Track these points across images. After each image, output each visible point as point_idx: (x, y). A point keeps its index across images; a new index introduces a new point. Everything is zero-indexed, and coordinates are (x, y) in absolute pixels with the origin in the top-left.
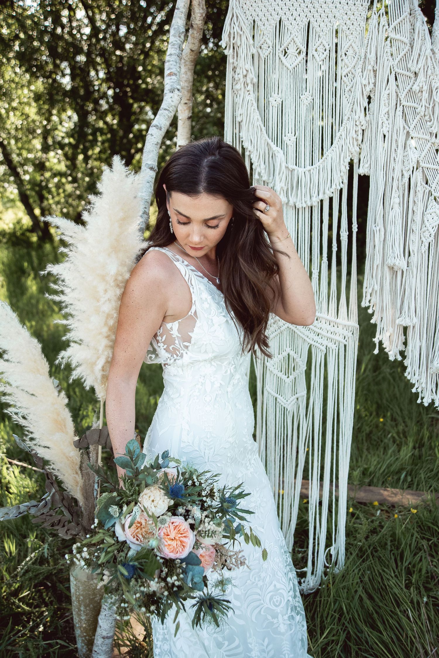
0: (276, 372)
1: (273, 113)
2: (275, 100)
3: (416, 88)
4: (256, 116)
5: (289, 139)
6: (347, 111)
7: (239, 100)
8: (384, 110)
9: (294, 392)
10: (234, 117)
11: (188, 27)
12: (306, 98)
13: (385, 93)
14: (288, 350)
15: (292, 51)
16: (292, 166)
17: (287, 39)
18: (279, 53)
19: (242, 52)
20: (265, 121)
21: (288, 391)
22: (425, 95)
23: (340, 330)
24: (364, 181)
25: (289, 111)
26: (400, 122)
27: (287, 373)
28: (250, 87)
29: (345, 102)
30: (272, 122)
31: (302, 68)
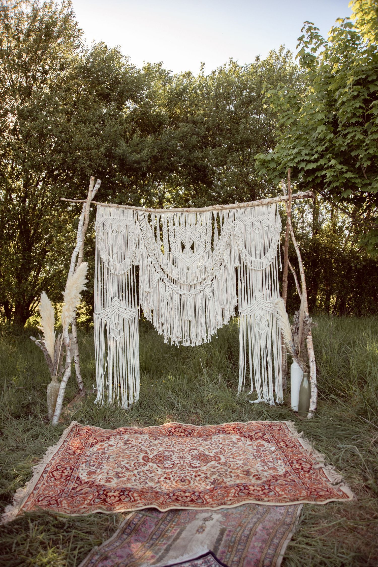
0: (113, 328)
1: (110, 248)
2: (110, 244)
3: (149, 242)
4: (104, 249)
5: (115, 255)
6: (131, 248)
7: (99, 244)
8: (141, 247)
9: (119, 334)
10: (98, 249)
11: (84, 223)
12: (119, 244)
13: (141, 243)
14: (117, 320)
15: (115, 231)
16: (115, 263)
17: (113, 228)
18: (111, 232)
19: (100, 231)
20: (107, 250)
21: (117, 335)
22: (152, 244)
23: (133, 313)
24: (138, 267)
25: (114, 247)
26: (146, 251)
27: (117, 328)
28: (102, 240)
29: (130, 245)
30: (109, 251)
31: (117, 236)
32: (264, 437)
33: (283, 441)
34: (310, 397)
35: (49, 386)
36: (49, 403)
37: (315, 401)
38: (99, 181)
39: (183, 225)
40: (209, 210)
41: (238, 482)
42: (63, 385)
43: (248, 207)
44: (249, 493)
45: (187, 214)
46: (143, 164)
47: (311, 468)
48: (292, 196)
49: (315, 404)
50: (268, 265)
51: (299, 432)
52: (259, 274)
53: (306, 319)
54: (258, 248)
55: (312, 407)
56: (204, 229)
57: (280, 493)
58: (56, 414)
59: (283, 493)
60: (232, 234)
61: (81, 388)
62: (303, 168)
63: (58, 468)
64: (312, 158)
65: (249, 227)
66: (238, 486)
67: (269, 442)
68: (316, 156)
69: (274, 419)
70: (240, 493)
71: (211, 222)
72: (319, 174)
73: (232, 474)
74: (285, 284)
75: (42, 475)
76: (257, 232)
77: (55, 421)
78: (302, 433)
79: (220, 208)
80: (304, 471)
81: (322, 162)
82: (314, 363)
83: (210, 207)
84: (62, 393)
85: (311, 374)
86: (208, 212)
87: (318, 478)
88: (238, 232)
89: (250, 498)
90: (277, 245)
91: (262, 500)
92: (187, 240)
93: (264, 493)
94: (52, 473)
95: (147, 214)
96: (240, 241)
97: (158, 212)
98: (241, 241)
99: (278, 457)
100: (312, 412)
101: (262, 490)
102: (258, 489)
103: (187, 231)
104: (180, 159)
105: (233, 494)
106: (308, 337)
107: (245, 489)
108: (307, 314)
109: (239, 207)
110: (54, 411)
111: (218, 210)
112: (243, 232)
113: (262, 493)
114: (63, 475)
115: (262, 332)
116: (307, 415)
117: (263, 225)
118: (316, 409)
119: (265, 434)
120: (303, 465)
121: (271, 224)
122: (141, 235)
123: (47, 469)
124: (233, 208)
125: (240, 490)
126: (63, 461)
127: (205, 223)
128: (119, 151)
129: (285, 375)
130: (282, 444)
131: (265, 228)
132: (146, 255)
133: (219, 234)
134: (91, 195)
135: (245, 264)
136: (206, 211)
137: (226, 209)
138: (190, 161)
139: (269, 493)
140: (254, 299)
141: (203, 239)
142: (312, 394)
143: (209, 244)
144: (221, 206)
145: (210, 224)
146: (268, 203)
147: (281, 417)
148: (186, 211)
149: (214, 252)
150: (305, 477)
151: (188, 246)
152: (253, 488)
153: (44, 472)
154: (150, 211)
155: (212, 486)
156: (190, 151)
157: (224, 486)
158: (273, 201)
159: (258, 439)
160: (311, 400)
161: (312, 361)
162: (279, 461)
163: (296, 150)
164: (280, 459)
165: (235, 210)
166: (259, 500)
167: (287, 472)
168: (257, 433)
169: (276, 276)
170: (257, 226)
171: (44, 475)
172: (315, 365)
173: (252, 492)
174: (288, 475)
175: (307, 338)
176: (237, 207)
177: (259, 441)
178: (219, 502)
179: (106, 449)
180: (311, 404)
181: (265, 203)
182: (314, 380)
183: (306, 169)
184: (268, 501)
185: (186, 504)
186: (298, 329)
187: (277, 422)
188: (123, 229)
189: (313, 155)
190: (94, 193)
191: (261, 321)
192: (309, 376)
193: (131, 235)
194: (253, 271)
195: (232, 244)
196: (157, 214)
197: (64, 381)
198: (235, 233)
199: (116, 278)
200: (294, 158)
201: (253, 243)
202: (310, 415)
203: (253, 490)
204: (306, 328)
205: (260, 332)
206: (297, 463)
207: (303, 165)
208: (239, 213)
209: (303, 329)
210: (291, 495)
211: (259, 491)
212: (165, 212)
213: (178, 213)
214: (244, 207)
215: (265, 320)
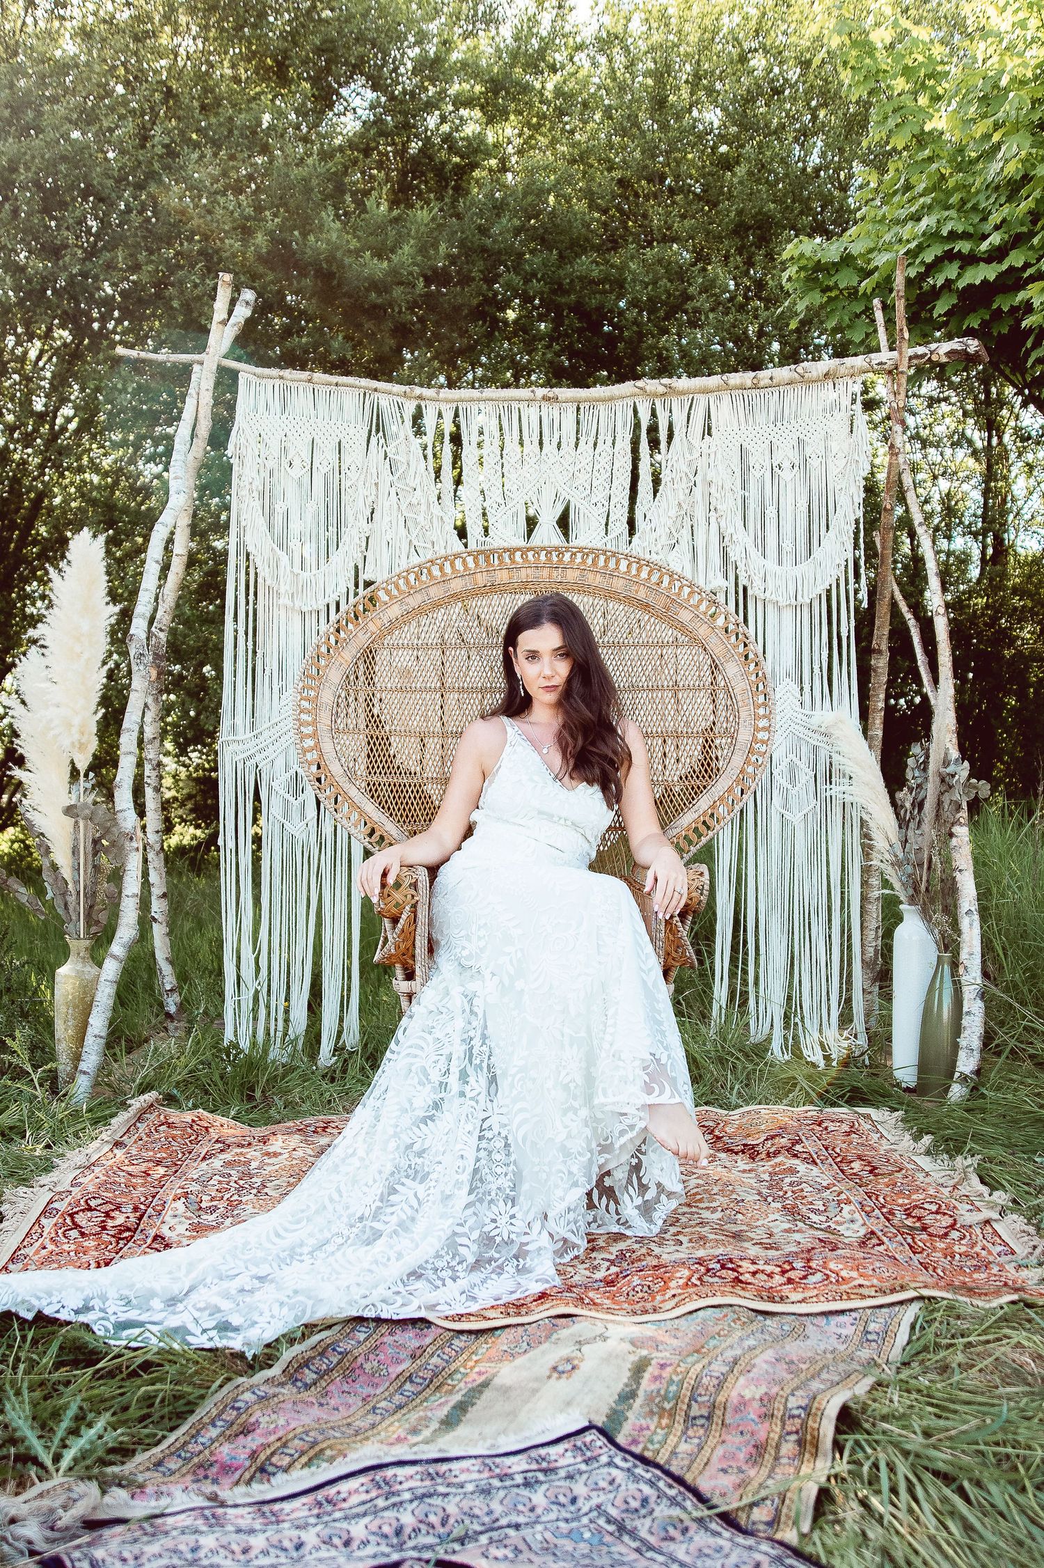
0: (282, 792)
1: (278, 520)
2: (280, 507)
3: (415, 501)
4: (261, 523)
5: (294, 545)
6: (351, 519)
7: (244, 506)
8: (387, 519)
9: (303, 816)
10: (238, 522)
12: (311, 507)
13: (387, 504)
14: (296, 767)
15: (296, 463)
16: (297, 569)
17: (292, 453)
18: (285, 464)
19: (248, 461)
20: (270, 527)
21: (296, 815)
22: (424, 507)
25: (294, 516)
26: (403, 532)
27: (295, 794)
28: (255, 494)
29: (349, 513)
30: (278, 526)
31: (307, 479)
32: (798, 1147)
33: (860, 1158)
34: (957, 1029)
35: (63, 971)
36: (63, 1030)
37: (976, 1043)
38: (248, 295)
39: (531, 447)
40: (621, 398)
41: (701, 1253)
42: (111, 969)
43: (755, 387)
44: (737, 1280)
45: (546, 407)
46: (398, 292)
47: (952, 1226)
48: (911, 352)
49: (977, 1055)
50: (821, 589)
51: (917, 1138)
52: (788, 615)
53: (950, 769)
54: (787, 528)
55: (967, 1063)
56: (603, 461)
57: (844, 1274)
58: (83, 1066)
59: (854, 1274)
60: (698, 479)
61: (172, 1009)
62: (948, 283)
63: (93, 1203)
64: (984, 246)
65: (758, 458)
66: (700, 1262)
67: (814, 1162)
68: (996, 239)
69: (833, 1105)
70: (706, 1278)
71: (628, 437)
72: (1004, 303)
73: (680, 1237)
74: (881, 663)
75: (38, 1220)
76: (786, 475)
77: (82, 1086)
78: (927, 1140)
79: (661, 389)
80: (930, 1235)
81: (1016, 259)
82: (976, 917)
83: (628, 387)
84: (105, 996)
85: (964, 956)
86: (619, 403)
87: (977, 1249)
88: (723, 473)
89: (742, 1293)
90: (853, 518)
91: (782, 1299)
92: (548, 497)
93: (790, 1281)
94: (72, 1216)
95: (410, 408)
96: (728, 505)
97: (447, 401)
98: (731, 502)
99: (843, 1196)
100: (964, 1079)
101: (784, 1272)
102: (769, 1269)
103: (544, 467)
104: (527, 281)
105: (681, 1282)
106: (957, 829)
107: (723, 1267)
108: (955, 754)
109: (727, 387)
110: (77, 1058)
111: (656, 395)
112: (738, 474)
113: (784, 1280)
114: (110, 1223)
115: (795, 818)
116: (947, 1090)
117: (808, 451)
118: (978, 1072)
119: (799, 1141)
120: (929, 1220)
121: (834, 449)
122: (386, 476)
123: (55, 1205)
124: (706, 391)
125: (708, 1270)
126: (107, 1190)
127: (609, 440)
128: (317, 245)
129: (874, 981)
130: (857, 1165)
131: (814, 463)
132: (405, 546)
134: (221, 338)
135: (743, 581)
136: (611, 399)
137: (683, 393)
138: (559, 289)
139: (805, 1277)
141: (600, 496)
142: (964, 1022)
143: (620, 515)
144: (666, 381)
145: (624, 445)
146: (827, 375)
147: (856, 1097)
148: (545, 398)
149: (635, 538)
150: (934, 1249)
151: (547, 519)
152: (753, 1268)
153: (44, 1212)
154: (420, 397)
155: (614, 1269)
156: (561, 257)
157: (655, 1262)
158: (842, 370)
159: (777, 1153)
160: (963, 1042)
161: (969, 912)
162: (846, 1208)
163: (927, 222)
164: (848, 1202)
165: (712, 397)
166: (772, 1300)
167: (873, 1233)
168: (773, 1137)
169: (847, 626)
170: (786, 454)
171: (44, 1221)
172: (977, 924)
173: (747, 1277)
174: (875, 1241)
175: (951, 835)
176: (718, 389)
177: (779, 1159)
178: (637, 1307)
179: (254, 1164)
180: (962, 1055)
181: (814, 374)
182: (972, 975)
183: (961, 284)
184: (803, 1301)
185: (523, 1310)
186: (921, 806)
187: (843, 1111)
188: (326, 457)
189: (984, 237)
190: (231, 332)
191: (793, 780)
192: (955, 964)
193: (352, 478)
194: (770, 608)
195: (700, 513)
196: (443, 407)
197: (115, 957)
198: (711, 475)
199: (298, 619)
200: (920, 248)
201: (771, 512)
202: (957, 1092)
203: (754, 1274)
204: (946, 799)
205: (788, 815)
206: (909, 1215)
207: (951, 271)
208: (724, 413)
209: (939, 804)
210: (881, 1280)
211: (770, 1275)
212: (472, 400)
213: (515, 405)
214: (743, 388)
215: (805, 776)
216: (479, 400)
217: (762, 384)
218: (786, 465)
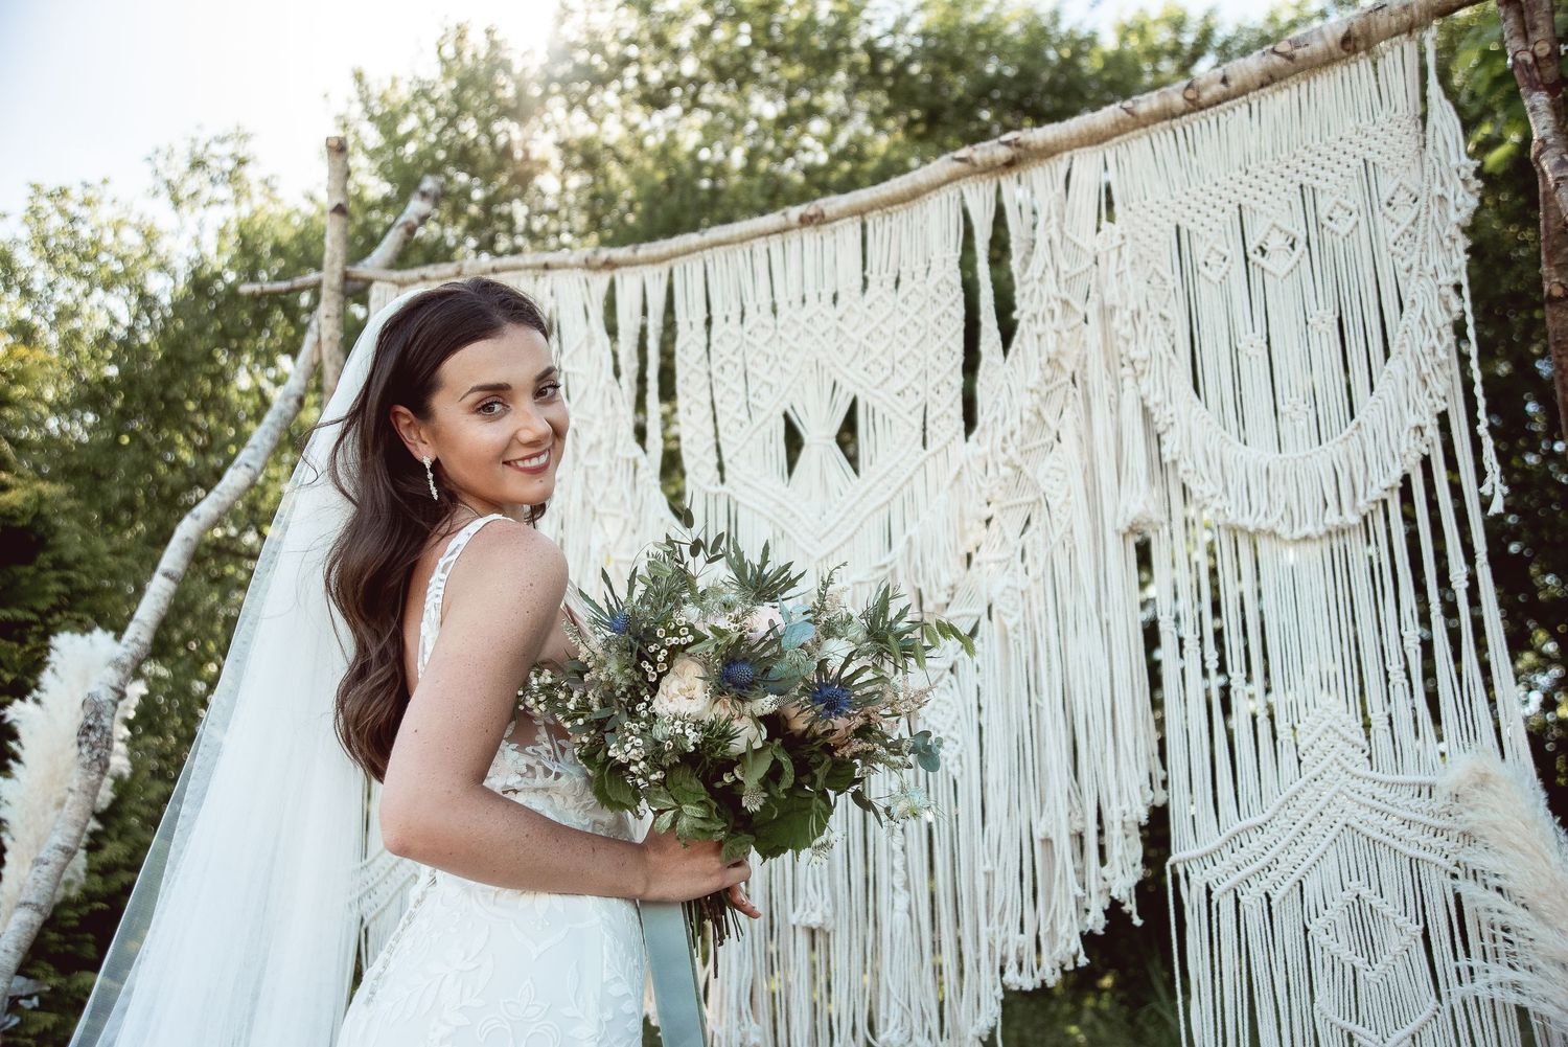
39: (788, 312)
40: (936, 186)
43: (1195, 106)
45: (809, 235)
50: (1383, 485)
54: (1293, 373)
56: (912, 311)
60: (1092, 307)
65: (1213, 242)
71: (956, 258)
76: (1278, 262)
79: (1003, 153)
83: (944, 166)
86: (933, 199)
88: (1140, 291)
92: (817, 394)
96: (1157, 350)
97: (657, 260)
98: (1161, 345)
103: (807, 343)
109: (1137, 121)
111: (999, 169)
115: (1387, 1044)
117: (1325, 206)
121: (1386, 187)
124: (1096, 139)
127: (921, 268)
131: (1342, 227)
133: (1007, 332)
136: (917, 195)
137: (1049, 152)
140: (1288, 758)
141: (907, 378)
143: (948, 405)
145: (947, 273)
146: (1346, 44)
148: (805, 221)
151: (819, 433)
154: (610, 265)
158: (1382, 21)
165: (1109, 150)
170: (1274, 219)
176: (1118, 130)
181: (1317, 46)
191: (1363, 940)
196: (650, 271)
208: (1141, 167)
212: (689, 251)
213: (760, 245)
214: (1167, 115)
215: (1400, 936)
216: (701, 248)
217: (1206, 96)
218: (1276, 242)
